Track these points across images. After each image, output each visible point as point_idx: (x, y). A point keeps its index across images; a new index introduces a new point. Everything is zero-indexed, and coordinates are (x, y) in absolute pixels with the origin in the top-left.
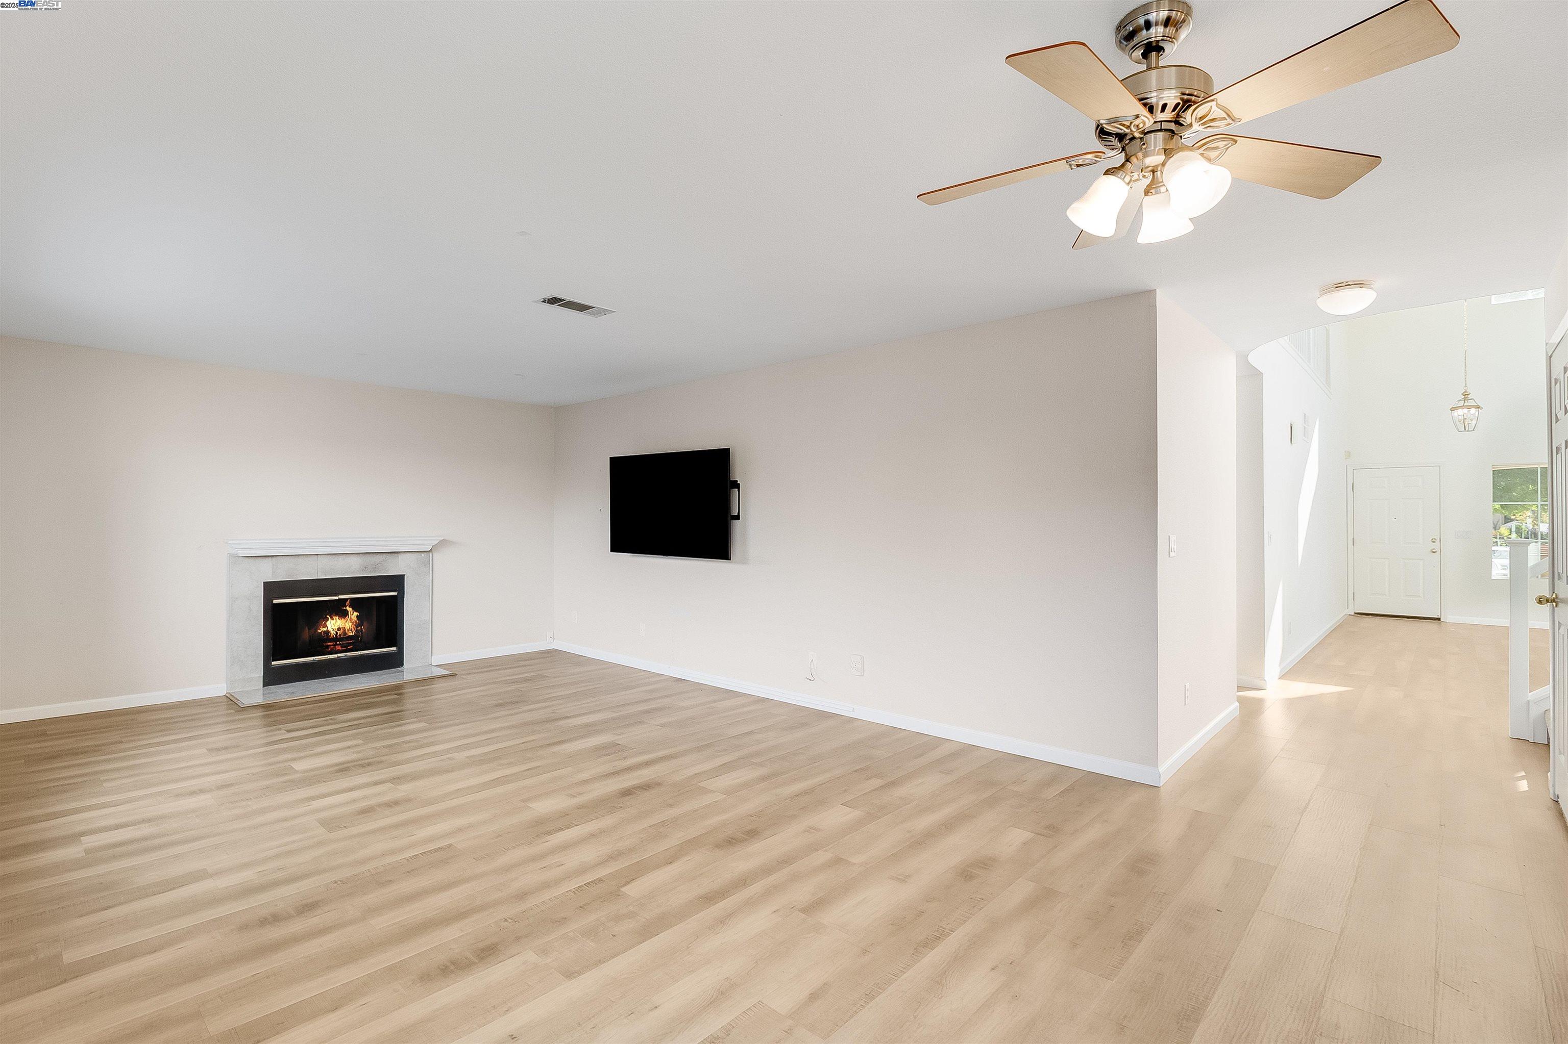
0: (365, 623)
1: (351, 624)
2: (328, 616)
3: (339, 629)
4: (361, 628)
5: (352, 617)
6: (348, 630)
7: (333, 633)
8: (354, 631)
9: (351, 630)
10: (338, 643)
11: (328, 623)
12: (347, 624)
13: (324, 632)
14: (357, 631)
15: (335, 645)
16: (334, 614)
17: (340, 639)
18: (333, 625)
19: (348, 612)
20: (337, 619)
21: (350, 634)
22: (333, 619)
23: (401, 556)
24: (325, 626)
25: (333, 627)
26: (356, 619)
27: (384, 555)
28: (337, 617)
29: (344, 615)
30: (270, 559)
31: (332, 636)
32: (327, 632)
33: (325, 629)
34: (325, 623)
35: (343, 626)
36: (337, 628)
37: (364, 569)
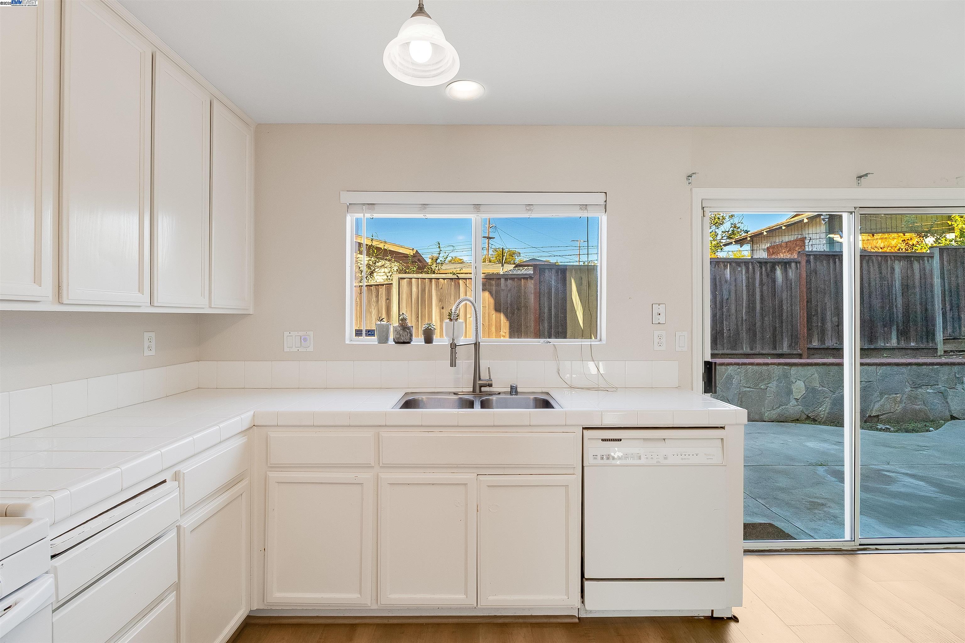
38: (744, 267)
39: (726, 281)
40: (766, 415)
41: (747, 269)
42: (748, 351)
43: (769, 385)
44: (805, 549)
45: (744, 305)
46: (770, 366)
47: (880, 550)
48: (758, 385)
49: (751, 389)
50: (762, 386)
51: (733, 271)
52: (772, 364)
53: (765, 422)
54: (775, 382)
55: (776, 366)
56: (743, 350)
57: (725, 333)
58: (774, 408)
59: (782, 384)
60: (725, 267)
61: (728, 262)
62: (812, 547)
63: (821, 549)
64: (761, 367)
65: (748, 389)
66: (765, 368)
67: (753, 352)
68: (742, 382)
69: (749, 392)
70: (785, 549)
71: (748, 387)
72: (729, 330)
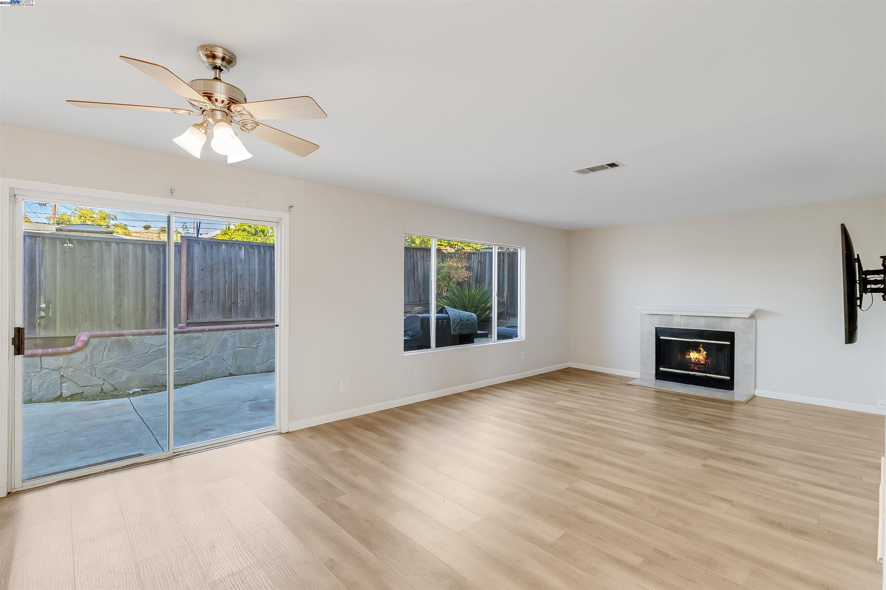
0: (710, 359)
1: (702, 357)
2: (691, 350)
3: (696, 358)
4: (708, 361)
5: (703, 354)
6: (701, 360)
7: (693, 360)
8: (704, 361)
9: (703, 360)
10: (696, 366)
11: (691, 354)
12: (700, 357)
13: (689, 358)
14: (705, 361)
15: (694, 366)
16: (694, 350)
17: (697, 364)
18: (693, 355)
19: (701, 350)
20: (695, 353)
21: (702, 362)
22: (693, 353)
23: (732, 320)
24: (689, 355)
25: (693, 357)
26: (705, 355)
27: (720, 318)
28: (695, 352)
29: (699, 352)
30: (658, 315)
31: (692, 361)
32: (690, 359)
33: (689, 357)
34: (689, 354)
35: (698, 358)
36: (695, 357)
37: (707, 325)
38: (256, 250)
39: (241, 260)
40: (257, 368)
41: (259, 252)
42: (260, 318)
43: (260, 344)
44: (125, 466)
45: (256, 280)
46: (261, 329)
47: (191, 452)
48: (251, 344)
49: (245, 349)
50: (254, 345)
51: (247, 253)
52: (262, 327)
53: (256, 373)
54: (265, 342)
55: (266, 329)
56: (255, 317)
57: (239, 303)
58: (264, 362)
59: (270, 343)
60: (240, 248)
61: (242, 244)
62: (131, 464)
63: (139, 463)
64: (252, 330)
65: (242, 349)
66: (256, 330)
67: (262, 318)
68: (236, 343)
69: (243, 351)
70: (105, 471)
71: (242, 347)
72: (243, 301)
